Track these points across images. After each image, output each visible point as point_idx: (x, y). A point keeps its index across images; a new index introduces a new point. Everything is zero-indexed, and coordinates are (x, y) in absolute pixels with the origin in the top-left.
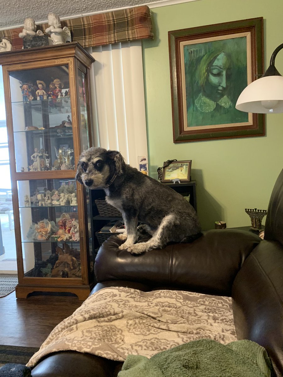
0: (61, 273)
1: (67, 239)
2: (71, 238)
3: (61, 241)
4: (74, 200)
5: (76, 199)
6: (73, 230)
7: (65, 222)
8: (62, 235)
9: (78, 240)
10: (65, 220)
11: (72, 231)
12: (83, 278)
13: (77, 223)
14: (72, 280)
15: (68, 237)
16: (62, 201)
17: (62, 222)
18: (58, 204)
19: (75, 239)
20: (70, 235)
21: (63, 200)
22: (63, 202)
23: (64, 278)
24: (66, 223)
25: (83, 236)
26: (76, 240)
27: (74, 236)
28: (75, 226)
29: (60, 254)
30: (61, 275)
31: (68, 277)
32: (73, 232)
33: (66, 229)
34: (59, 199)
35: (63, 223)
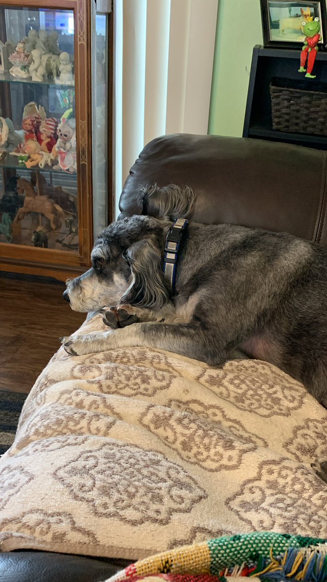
0: (33, 237)
1: (46, 165)
2: (55, 162)
3: (32, 167)
4: (64, 71)
5: (69, 67)
6: (63, 145)
7: (39, 123)
8: (34, 153)
9: (71, 170)
10: (37, 120)
11: (58, 148)
12: (81, 252)
13: (71, 131)
14: (57, 254)
15: (49, 160)
16: (36, 70)
17: (31, 123)
18: (25, 77)
19: (64, 166)
20: (52, 156)
21: (38, 68)
22: (38, 74)
23: (39, 249)
24: (41, 127)
25: (86, 164)
26: (68, 170)
27: (63, 159)
28: (66, 136)
29: (28, 195)
30: (33, 240)
31: (46, 247)
32: (62, 150)
33: (43, 140)
34: (26, 63)
35: (33, 124)
